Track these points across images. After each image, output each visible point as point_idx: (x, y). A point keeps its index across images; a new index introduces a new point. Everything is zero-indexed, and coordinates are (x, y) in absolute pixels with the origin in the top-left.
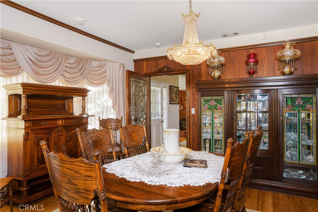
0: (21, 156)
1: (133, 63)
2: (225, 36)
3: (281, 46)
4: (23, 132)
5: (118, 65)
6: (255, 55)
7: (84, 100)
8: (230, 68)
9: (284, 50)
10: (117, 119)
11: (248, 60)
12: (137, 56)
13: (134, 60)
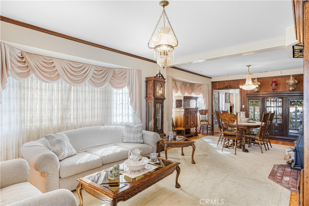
0: (182, 121)
1: (211, 83)
2: (260, 72)
3: (288, 77)
4: (184, 113)
5: (206, 85)
6: (275, 82)
7: (196, 101)
8: (263, 86)
9: (289, 80)
10: (206, 110)
11: (272, 84)
12: (213, 80)
13: (212, 82)
